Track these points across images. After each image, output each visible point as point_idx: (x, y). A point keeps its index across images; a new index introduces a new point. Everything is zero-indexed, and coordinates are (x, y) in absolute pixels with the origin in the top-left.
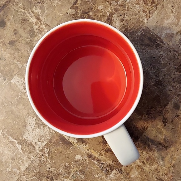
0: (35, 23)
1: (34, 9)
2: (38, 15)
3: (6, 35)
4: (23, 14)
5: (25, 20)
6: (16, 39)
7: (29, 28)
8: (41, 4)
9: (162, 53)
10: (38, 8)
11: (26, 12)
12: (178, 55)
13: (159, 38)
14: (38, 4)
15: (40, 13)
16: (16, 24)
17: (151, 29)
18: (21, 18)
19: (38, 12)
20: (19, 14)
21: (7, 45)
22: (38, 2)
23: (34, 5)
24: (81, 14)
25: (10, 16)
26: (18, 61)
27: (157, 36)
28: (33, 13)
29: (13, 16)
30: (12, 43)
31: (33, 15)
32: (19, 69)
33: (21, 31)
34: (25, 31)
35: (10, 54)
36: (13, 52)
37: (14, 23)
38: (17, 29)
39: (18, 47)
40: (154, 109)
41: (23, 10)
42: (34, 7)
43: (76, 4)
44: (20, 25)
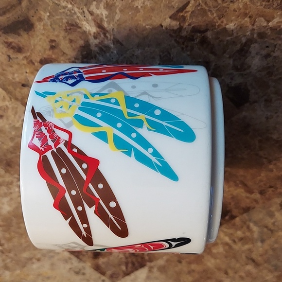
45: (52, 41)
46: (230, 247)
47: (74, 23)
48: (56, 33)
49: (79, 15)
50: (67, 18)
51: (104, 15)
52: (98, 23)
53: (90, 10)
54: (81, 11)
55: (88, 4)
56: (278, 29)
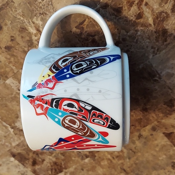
0: (34, 34)
1: (34, 20)
2: (39, 27)
3: (2, 39)
4: (21, 22)
5: (23, 29)
6: (12, 45)
7: (28, 38)
8: (44, 16)
9: (156, 87)
10: (39, 19)
11: (25, 20)
12: (171, 92)
13: (159, 74)
14: (40, 15)
15: (41, 25)
16: (13, 30)
17: (154, 65)
18: (19, 26)
19: (39, 24)
20: (17, 21)
21: (3, 49)
22: (40, 13)
23: (35, 16)
24: (86, 36)
25: (7, 21)
26: (13, 66)
27: (157, 72)
28: (34, 23)
29: (10, 22)
30: (8, 48)
31: (33, 25)
32: (14, 73)
33: (18, 39)
34: (24, 40)
35: (6, 58)
36: (8, 57)
37: (11, 29)
38: (14, 36)
39: (15, 54)
40: (134, 127)
41: (22, 18)
42: (35, 17)
43: (82, 25)
44: (18, 33)
45: (12, 37)
46: (111, 161)
47: (24, 28)
48: (14, 32)
49: (27, 23)
50: (21, 24)
51: (40, 24)
52: (37, 28)
53: (33, 21)
54: (28, 21)
55: (31, 18)
56: (133, 37)
